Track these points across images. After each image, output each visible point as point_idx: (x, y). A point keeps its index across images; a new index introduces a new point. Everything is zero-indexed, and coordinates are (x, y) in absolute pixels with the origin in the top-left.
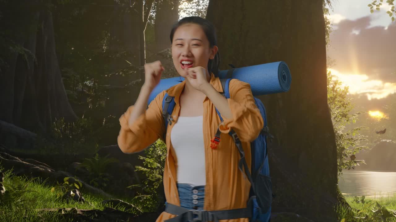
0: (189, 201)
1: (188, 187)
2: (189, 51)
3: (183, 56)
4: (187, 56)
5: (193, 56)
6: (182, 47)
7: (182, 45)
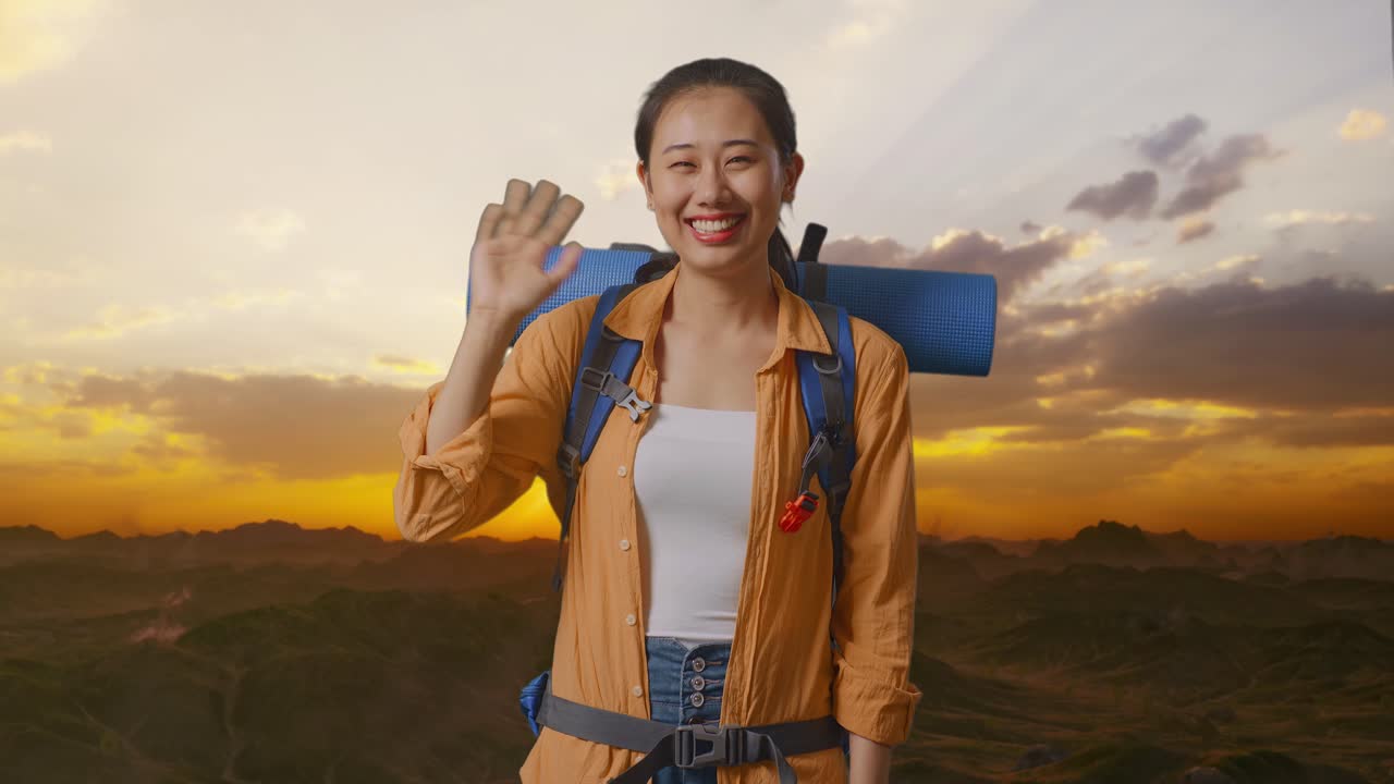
0: (671, 698)
1: (672, 651)
2: (723, 186)
3: (703, 205)
4: (718, 204)
5: (735, 198)
6: (690, 172)
7: (691, 166)
